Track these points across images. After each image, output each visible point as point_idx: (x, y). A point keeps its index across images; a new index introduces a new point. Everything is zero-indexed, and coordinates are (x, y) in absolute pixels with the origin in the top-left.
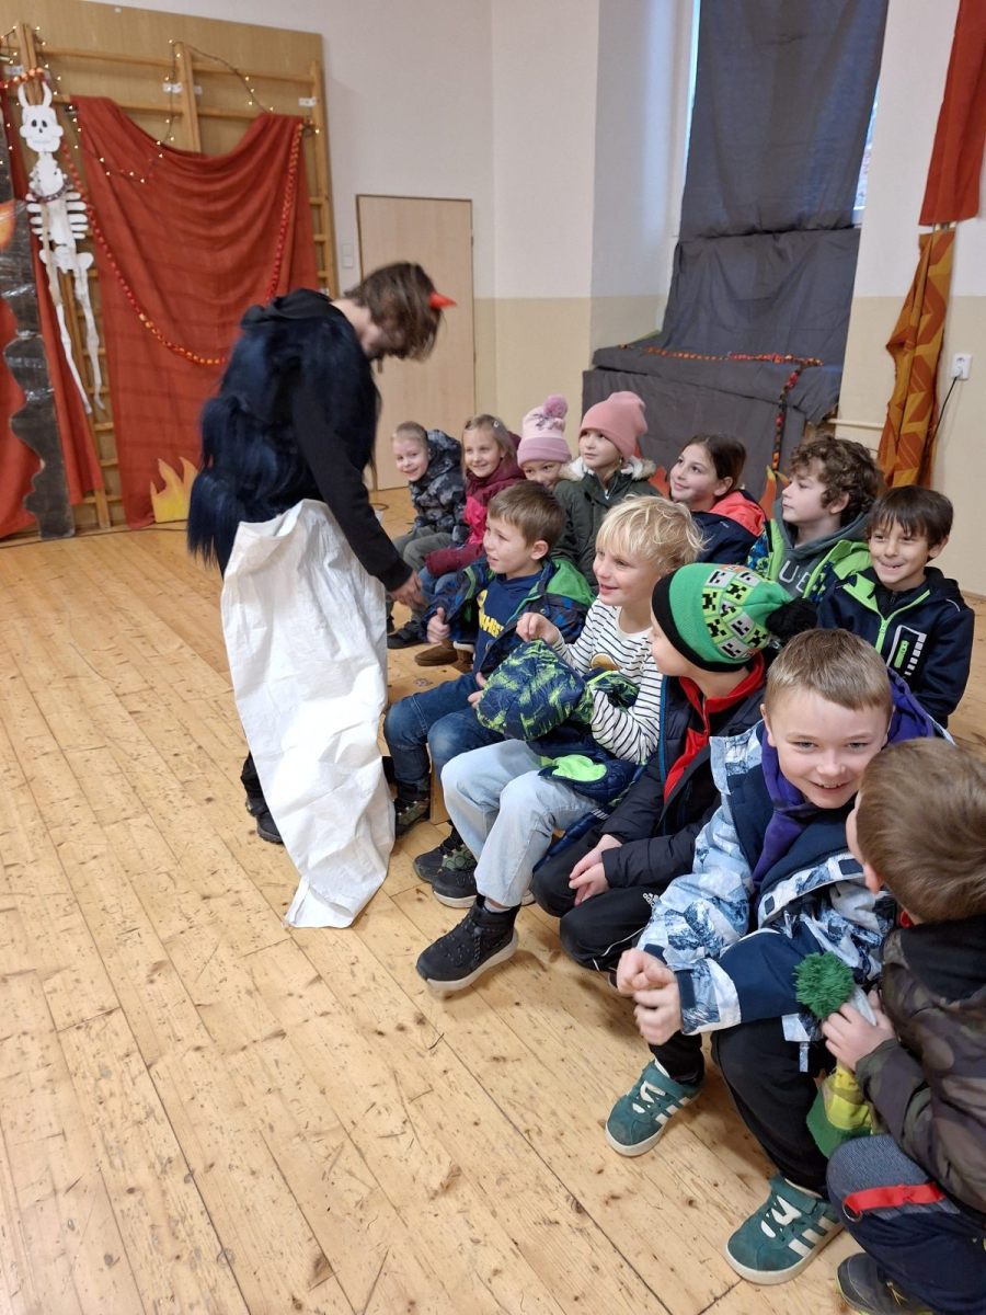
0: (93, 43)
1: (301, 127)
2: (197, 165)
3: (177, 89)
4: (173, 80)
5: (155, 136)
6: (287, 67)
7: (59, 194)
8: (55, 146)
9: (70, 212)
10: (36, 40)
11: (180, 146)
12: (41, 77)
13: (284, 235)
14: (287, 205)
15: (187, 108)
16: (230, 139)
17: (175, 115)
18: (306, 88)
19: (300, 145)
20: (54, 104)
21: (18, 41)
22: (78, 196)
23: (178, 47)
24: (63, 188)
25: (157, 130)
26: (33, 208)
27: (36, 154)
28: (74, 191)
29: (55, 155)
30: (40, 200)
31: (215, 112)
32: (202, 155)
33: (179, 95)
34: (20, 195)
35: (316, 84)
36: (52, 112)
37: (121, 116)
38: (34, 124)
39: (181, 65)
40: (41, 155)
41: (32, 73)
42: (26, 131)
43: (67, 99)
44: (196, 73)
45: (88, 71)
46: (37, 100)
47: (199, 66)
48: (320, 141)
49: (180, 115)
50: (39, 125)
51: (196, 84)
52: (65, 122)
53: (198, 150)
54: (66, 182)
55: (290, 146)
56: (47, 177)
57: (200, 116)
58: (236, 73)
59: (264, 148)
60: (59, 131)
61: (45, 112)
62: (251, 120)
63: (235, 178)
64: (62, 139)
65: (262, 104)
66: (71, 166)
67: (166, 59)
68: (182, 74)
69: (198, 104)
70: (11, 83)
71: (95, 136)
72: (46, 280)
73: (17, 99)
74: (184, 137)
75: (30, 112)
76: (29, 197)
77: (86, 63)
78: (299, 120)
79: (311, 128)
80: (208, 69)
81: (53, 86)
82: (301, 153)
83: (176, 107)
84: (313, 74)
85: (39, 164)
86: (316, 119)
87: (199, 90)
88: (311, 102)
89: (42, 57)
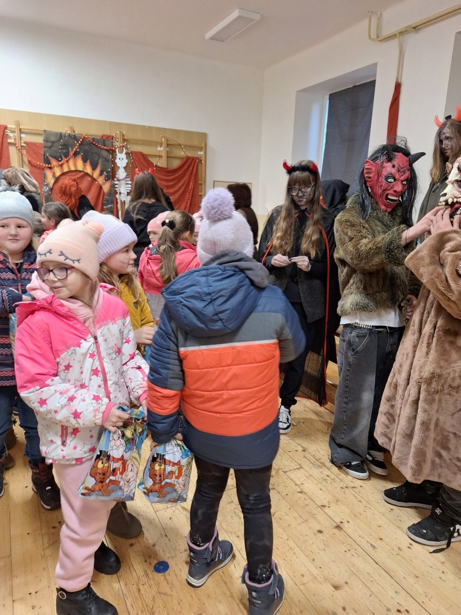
0: (139, 136)
1: (198, 160)
2: (165, 171)
3: (162, 149)
4: (161, 146)
5: (154, 163)
6: (196, 143)
7: (124, 179)
8: (125, 165)
9: (127, 184)
10: (123, 136)
11: (161, 166)
12: (123, 146)
13: (190, 193)
14: (191, 183)
15: (164, 154)
16: (176, 164)
17: (160, 157)
18: (201, 149)
19: (197, 166)
20: (126, 153)
21: (118, 136)
22: (129, 179)
23: (163, 138)
24: (126, 177)
25: (155, 161)
26: (116, 182)
27: (119, 167)
28: (129, 178)
29: (125, 168)
30: (118, 180)
31: (172, 156)
32: (167, 168)
33: (162, 151)
34: (113, 179)
35: (204, 148)
36: (125, 156)
37: (144, 156)
38: (120, 159)
39: (163, 142)
40: (121, 168)
41: (121, 145)
42: (117, 161)
43: (130, 152)
44: (168, 145)
45: (136, 144)
46: (121, 152)
47: (169, 143)
48: (204, 165)
49: (162, 156)
50: (121, 159)
51: (167, 147)
52: (128, 158)
53: (166, 167)
54: (127, 175)
55: (194, 166)
56: (121, 174)
57: (168, 157)
58: (180, 145)
59: (186, 166)
60: (127, 161)
61: (123, 156)
62: (183, 158)
63: (176, 175)
64: (127, 163)
65: (187, 153)
66: (128, 171)
67: (160, 141)
68: (163, 145)
69: (167, 154)
70: (115, 148)
71: (137, 163)
72: (117, 203)
73: (115, 152)
74: (162, 163)
75: (119, 155)
76: (116, 179)
77: (137, 142)
78: (197, 158)
79: (201, 161)
80: (172, 143)
81: (126, 148)
82: (197, 168)
83: (161, 154)
84: (203, 145)
85: (120, 170)
86: (203, 158)
87: (168, 149)
88: (202, 153)
89: (124, 140)
